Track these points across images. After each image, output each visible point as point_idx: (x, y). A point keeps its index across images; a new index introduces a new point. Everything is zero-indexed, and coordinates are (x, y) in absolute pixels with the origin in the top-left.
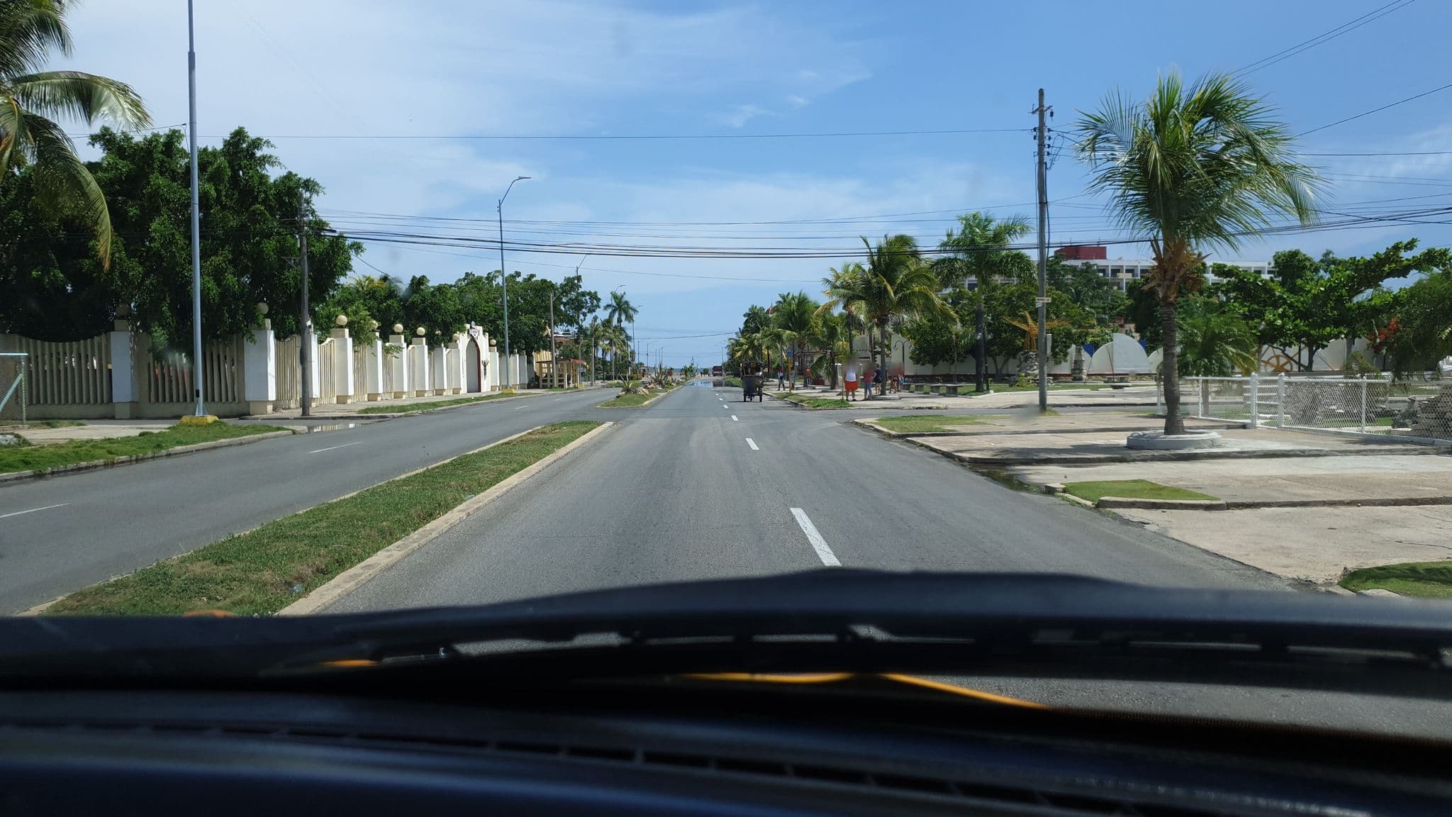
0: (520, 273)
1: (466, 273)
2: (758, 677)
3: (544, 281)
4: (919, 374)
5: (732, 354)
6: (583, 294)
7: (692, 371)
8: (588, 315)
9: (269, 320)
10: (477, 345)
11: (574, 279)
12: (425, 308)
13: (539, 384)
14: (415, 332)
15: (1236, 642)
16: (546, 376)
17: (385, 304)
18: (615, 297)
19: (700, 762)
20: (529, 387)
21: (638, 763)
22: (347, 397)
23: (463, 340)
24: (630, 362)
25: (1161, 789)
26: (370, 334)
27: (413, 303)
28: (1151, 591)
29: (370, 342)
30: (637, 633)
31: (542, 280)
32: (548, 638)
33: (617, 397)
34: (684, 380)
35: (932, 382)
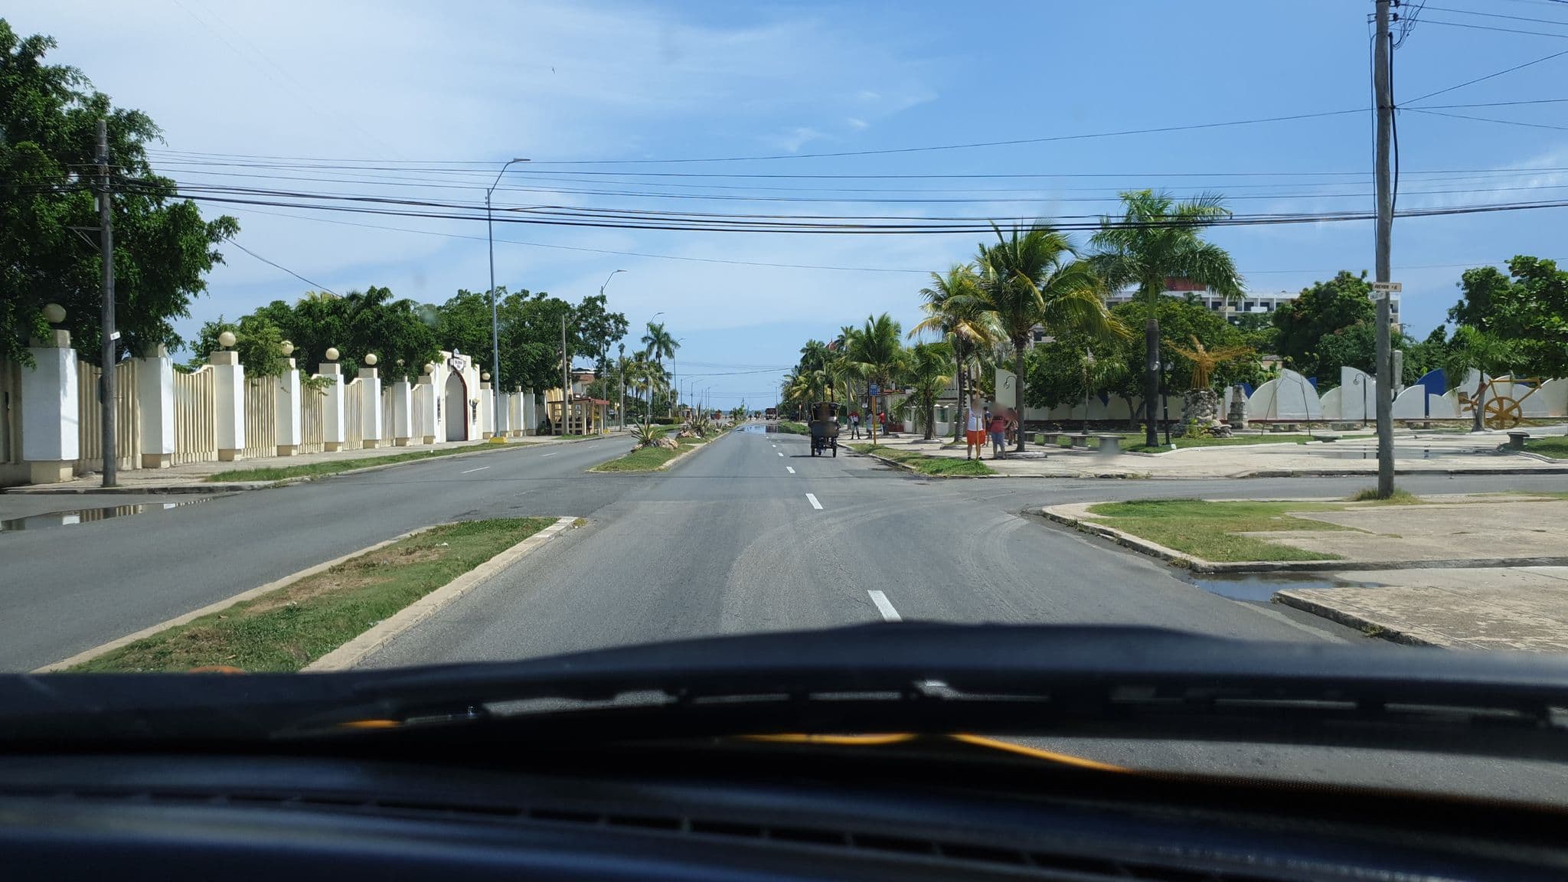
0: (528, 292)
1: (459, 291)
2: (816, 738)
3: (556, 301)
4: (1030, 419)
5: (788, 395)
6: (606, 319)
7: (742, 414)
8: (613, 343)
9: (67, 333)
10: (462, 380)
11: (596, 299)
12: (379, 330)
13: (551, 429)
14: (364, 361)
15: (1328, 700)
16: (560, 420)
17: (323, 322)
18: (652, 328)
19: (752, 831)
20: (539, 433)
21: (685, 833)
22: (234, 451)
23: (439, 373)
24: (670, 404)
25: (1251, 859)
26: (281, 362)
27: (362, 321)
28: (1239, 644)
29: (281, 371)
30: (684, 691)
31: (553, 300)
32: (586, 697)
33: (633, 451)
34: (732, 425)
35: (1050, 430)
